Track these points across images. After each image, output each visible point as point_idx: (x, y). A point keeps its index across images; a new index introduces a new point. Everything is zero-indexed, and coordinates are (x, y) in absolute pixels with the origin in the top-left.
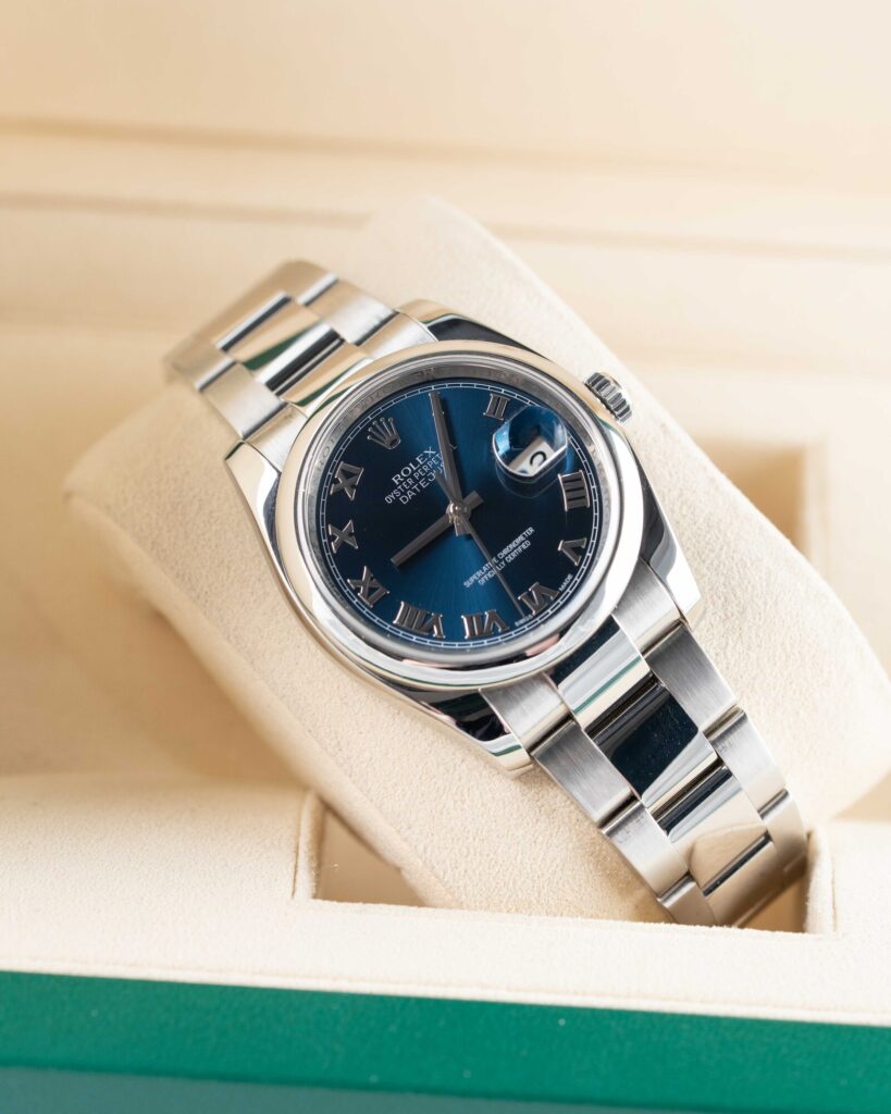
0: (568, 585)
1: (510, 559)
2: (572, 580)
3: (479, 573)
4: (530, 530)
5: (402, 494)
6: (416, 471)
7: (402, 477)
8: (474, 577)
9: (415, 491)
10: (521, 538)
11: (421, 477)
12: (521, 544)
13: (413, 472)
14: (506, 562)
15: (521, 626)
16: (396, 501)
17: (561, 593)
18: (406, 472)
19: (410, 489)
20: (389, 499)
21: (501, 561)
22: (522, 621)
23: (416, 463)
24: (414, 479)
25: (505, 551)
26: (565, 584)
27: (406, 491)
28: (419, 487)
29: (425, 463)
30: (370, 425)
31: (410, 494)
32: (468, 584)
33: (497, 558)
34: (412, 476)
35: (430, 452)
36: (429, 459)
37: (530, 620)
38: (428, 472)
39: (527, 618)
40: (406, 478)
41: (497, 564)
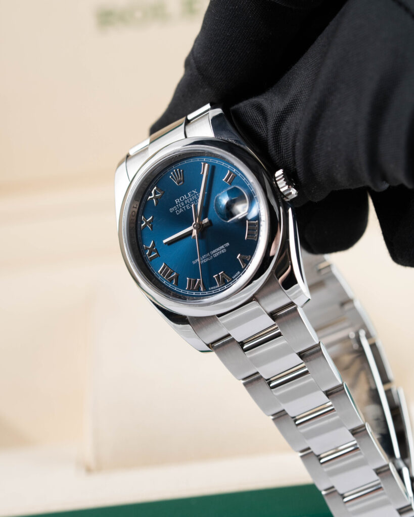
1: (215, 256)
4: (228, 244)
5: (178, 209)
6: (186, 200)
9: (183, 209)
10: (223, 247)
11: (188, 203)
12: (222, 250)
13: (185, 200)
14: (213, 257)
15: (211, 290)
16: (174, 212)
17: (233, 279)
18: (182, 199)
20: (171, 210)
21: (211, 255)
22: (212, 288)
23: (187, 196)
24: (184, 203)
25: (214, 251)
26: (236, 276)
27: (180, 208)
28: (186, 208)
29: (191, 197)
31: (181, 210)
32: (194, 262)
34: (184, 202)
35: (195, 192)
36: (193, 196)
37: (216, 289)
38: (192, 201)
39: (214, 287)
40: (181, 202)
41: (209, 257)
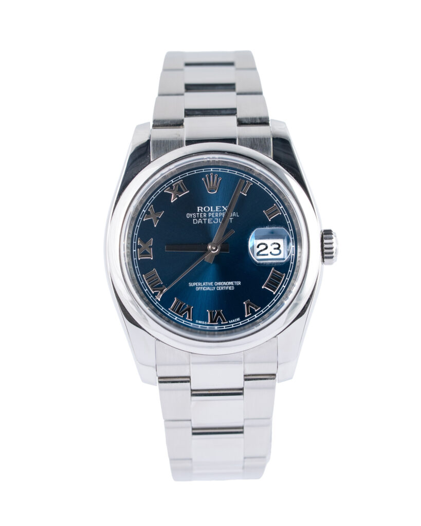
0: (234, 323)
1: (219, 289)
2: (238, 322)
3: (200, 284)
4: (239, 283)
5: (196, 218)
6: (212, 212)
7: (203, 210)
8: (196, 284)
9: (203, 221)
10: (232, 283)
11: (211, 217)
12: (229, 286)
13: (210, 212)
14: (216, 289)
15: (198, 324)
16: (191, 219)
17: (228, 324)
18: (207, 209)
19: (202, 219)
20: (189, 215)
21: (214, 286)
22: (200, 322)
23: (214, 209)
24: (207, 215)
25: (220, 283)
26: (234, 321)
27: (200, 218)
28: (207, 221)
29: (218, 212)
30: (209, 173)
31: (200, 221)
32: (191, 284)
33: (213, 284)
34: (207, 213)
35: (225, 209)
36: (222, 212)
37: (204, 325)
38: (217, 217)
39: (203, 323)
40: (204, 212)
41: (211, 286)
